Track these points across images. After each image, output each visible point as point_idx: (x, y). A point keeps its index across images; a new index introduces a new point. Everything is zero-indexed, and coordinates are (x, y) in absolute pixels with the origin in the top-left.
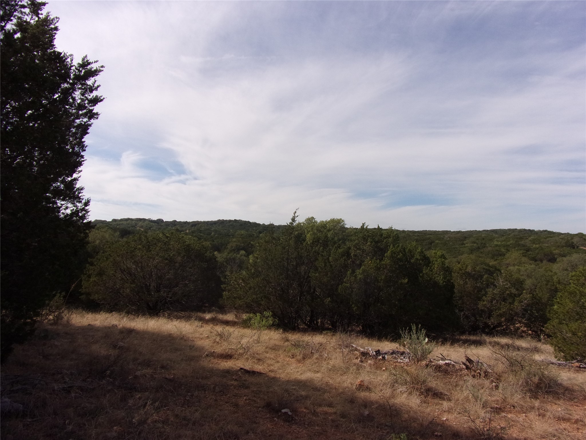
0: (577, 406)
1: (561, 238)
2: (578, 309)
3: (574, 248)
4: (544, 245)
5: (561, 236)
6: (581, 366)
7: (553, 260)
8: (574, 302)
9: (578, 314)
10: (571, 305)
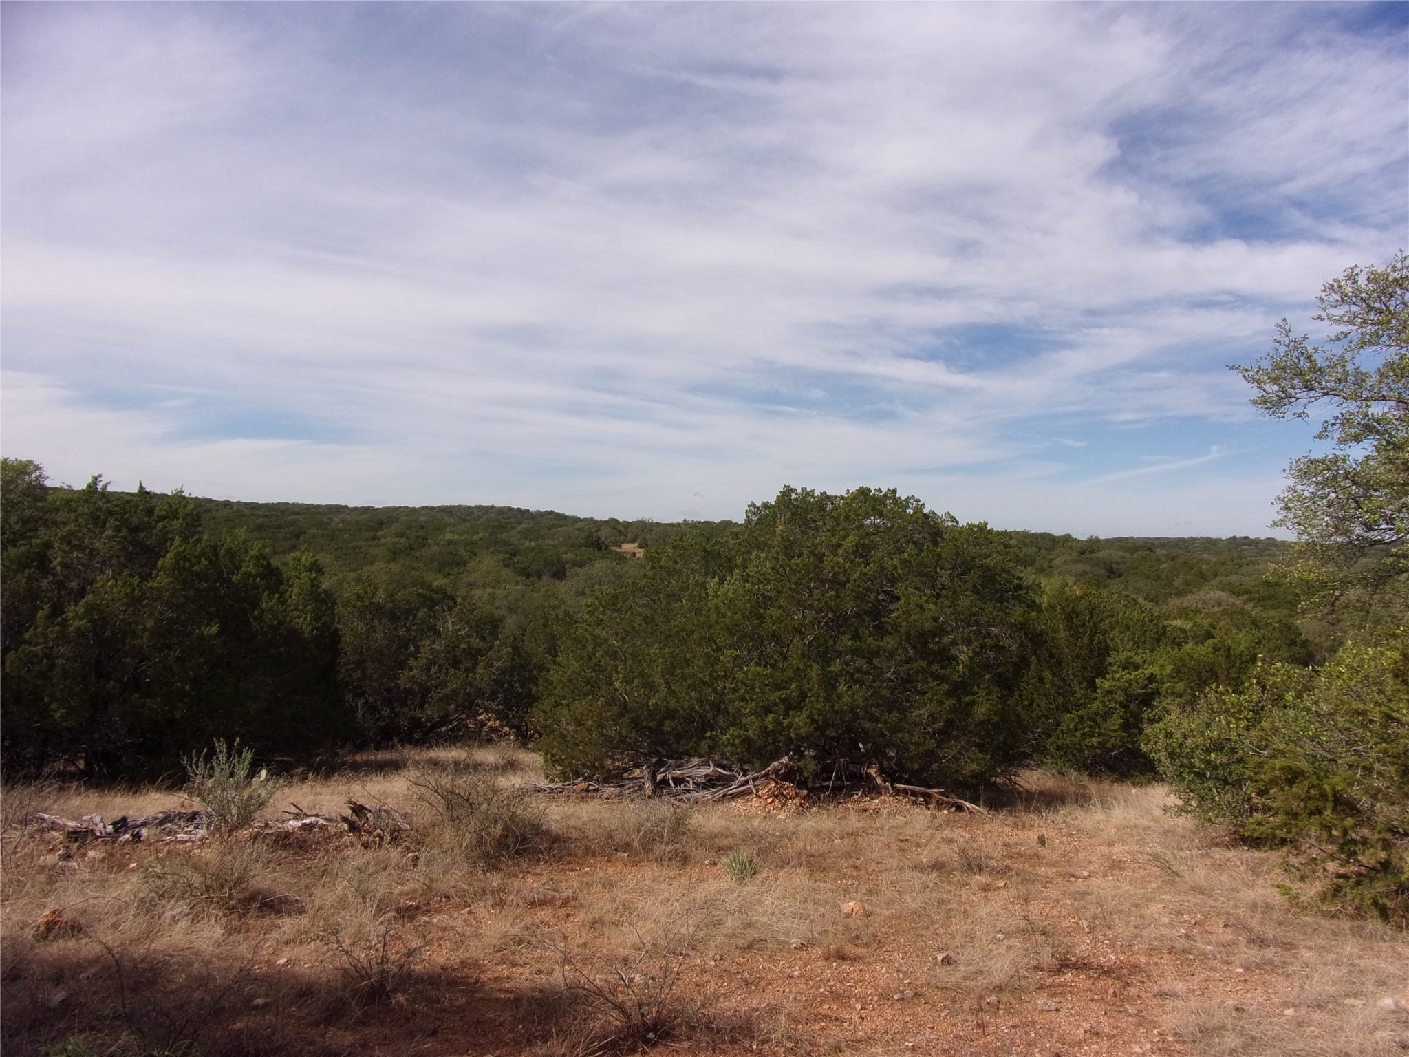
0: (573, 870)
1: (577, 529)
2: (589, 673)
3: (600, 549)
4: (547, 542)
5: (578, 525)
6: (591, 788)
7: (560, 574)
8: (582, 658)
9: (588, 682)
10: (576, 666)
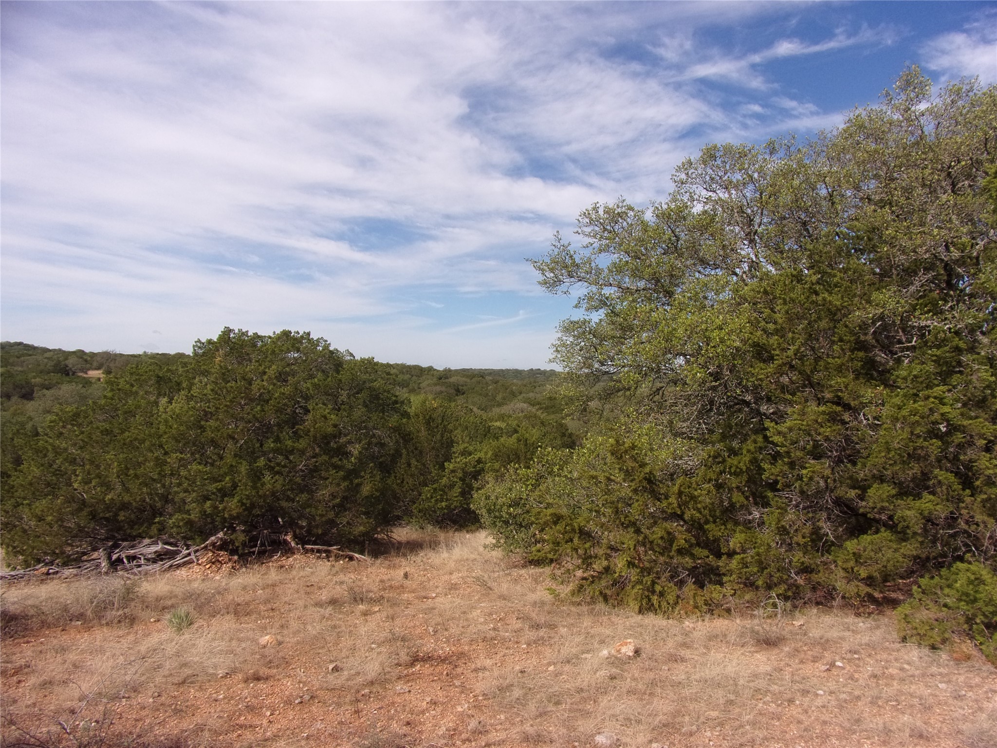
0: (28, 642)
1: (46, 358)
2: (49, 477)
3: (68, 375)
4: (16, 368)
5: (47, 355)
6: (51, 571)
7: (28, 396)
8: (42, 465)
9: (48, 484)
10: (36, 471)
